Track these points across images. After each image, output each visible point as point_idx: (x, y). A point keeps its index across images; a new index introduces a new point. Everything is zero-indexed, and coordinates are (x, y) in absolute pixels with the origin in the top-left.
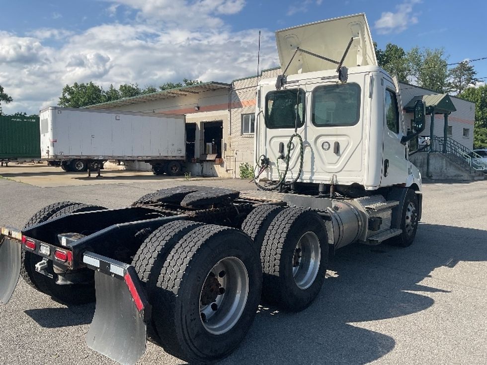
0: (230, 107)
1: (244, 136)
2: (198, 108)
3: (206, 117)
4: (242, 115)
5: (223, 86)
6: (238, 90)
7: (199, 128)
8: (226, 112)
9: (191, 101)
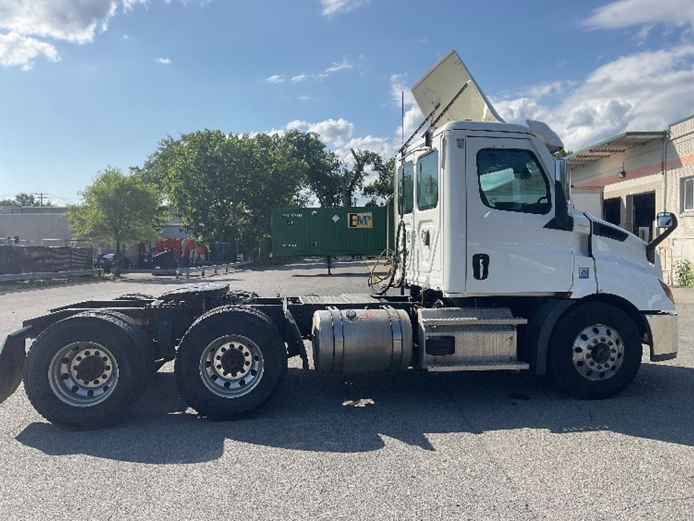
0: (663, 167)
1: (684, 214)
2: (624, 173)
3: (633, 188)
4: (682, 180)
5: (655, 137)
6: (676, 139)
7: (625, 204)
8: (659, 177)
9: (614, 164)
